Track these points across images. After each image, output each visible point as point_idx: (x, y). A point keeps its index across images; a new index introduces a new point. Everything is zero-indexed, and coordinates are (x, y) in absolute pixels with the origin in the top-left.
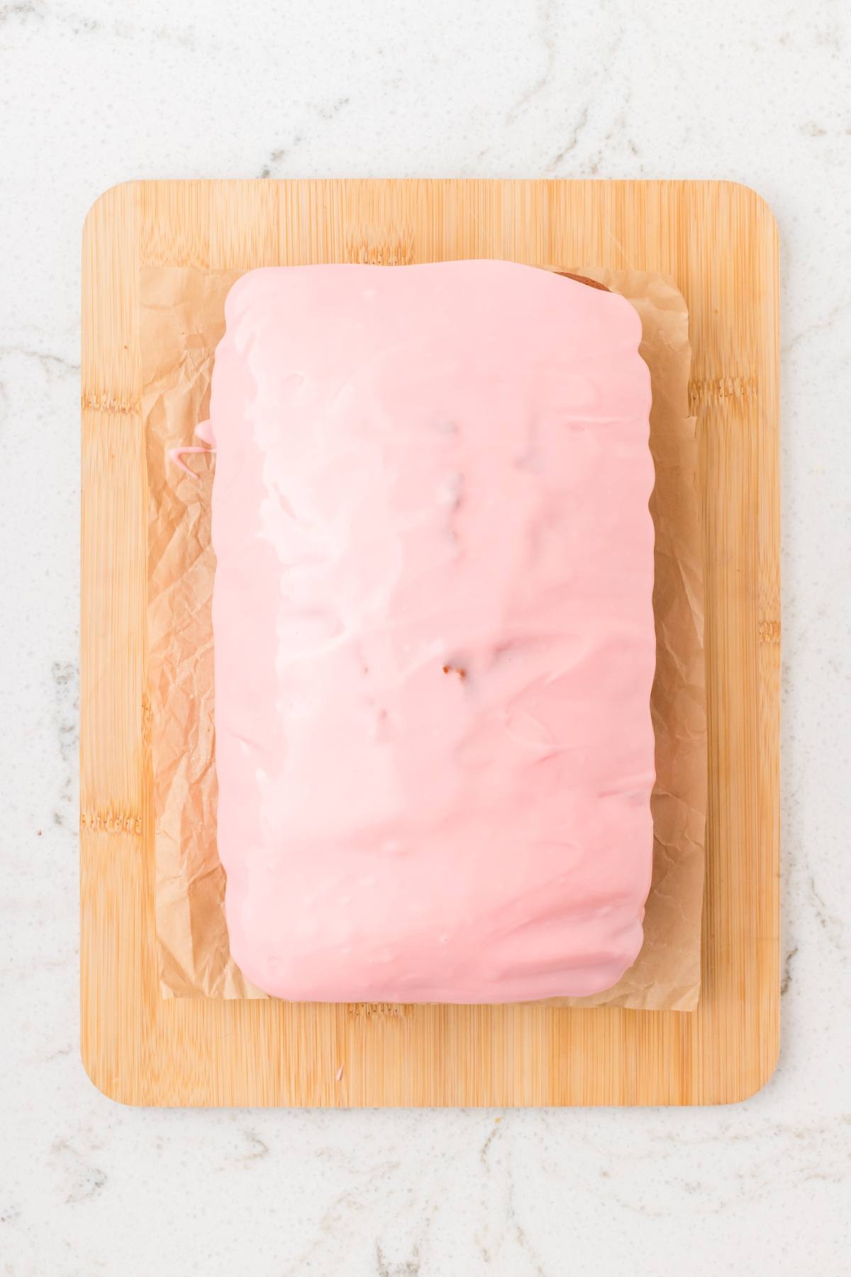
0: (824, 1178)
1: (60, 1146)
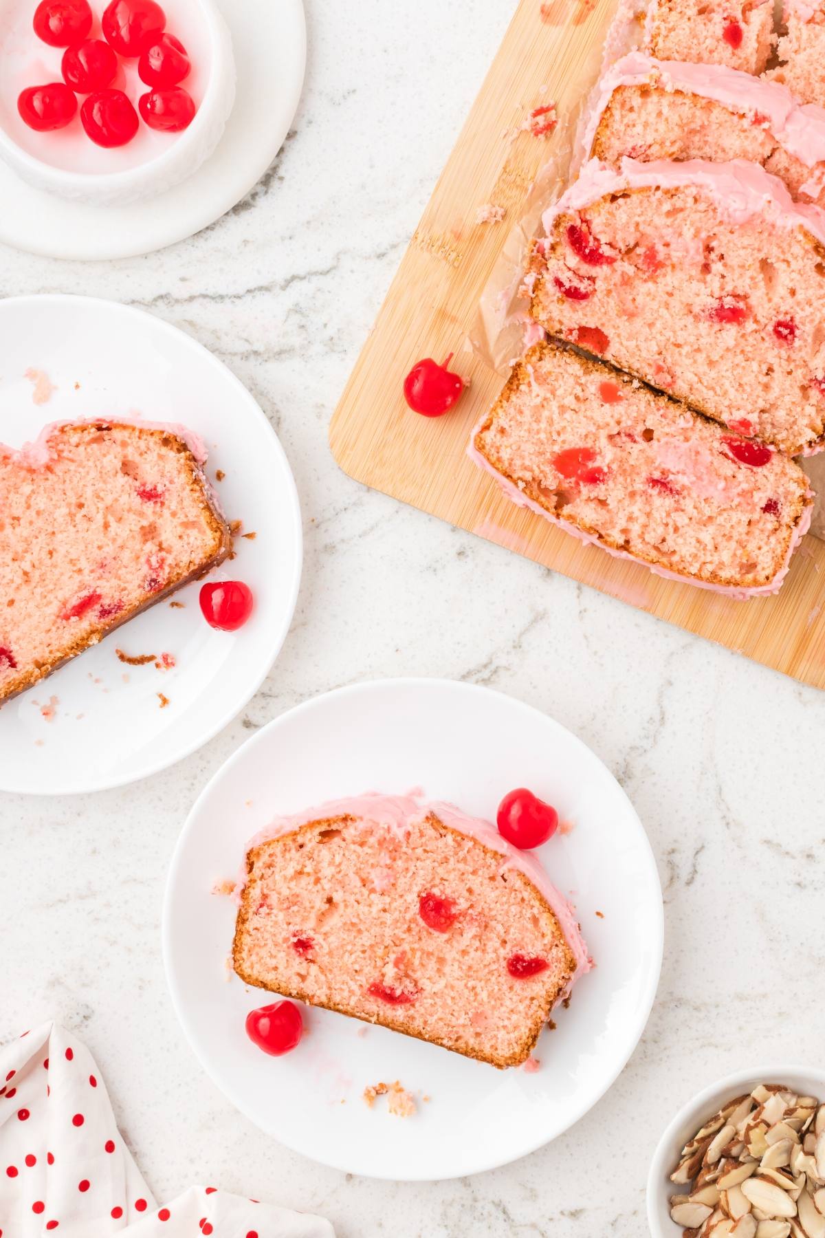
0: (716, 1047)
1: (55, 983)
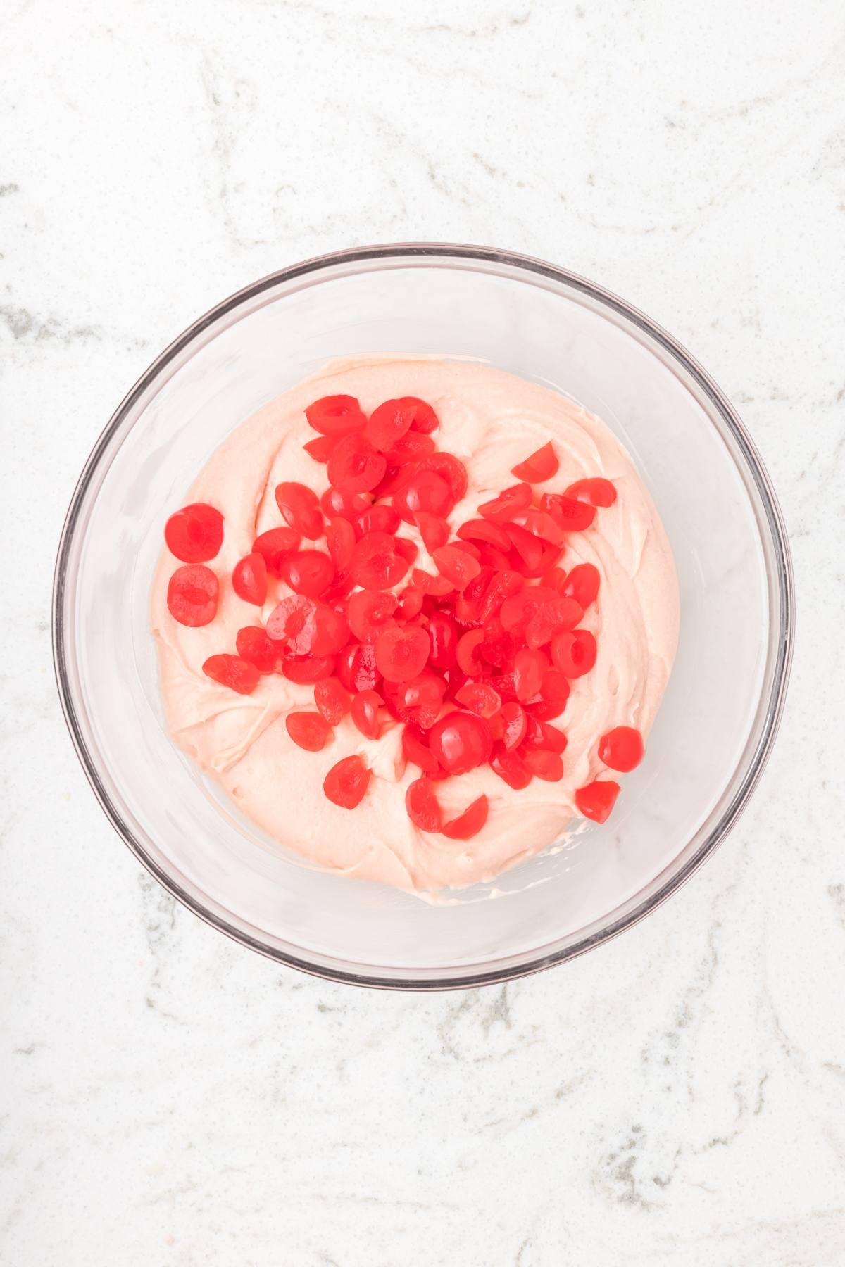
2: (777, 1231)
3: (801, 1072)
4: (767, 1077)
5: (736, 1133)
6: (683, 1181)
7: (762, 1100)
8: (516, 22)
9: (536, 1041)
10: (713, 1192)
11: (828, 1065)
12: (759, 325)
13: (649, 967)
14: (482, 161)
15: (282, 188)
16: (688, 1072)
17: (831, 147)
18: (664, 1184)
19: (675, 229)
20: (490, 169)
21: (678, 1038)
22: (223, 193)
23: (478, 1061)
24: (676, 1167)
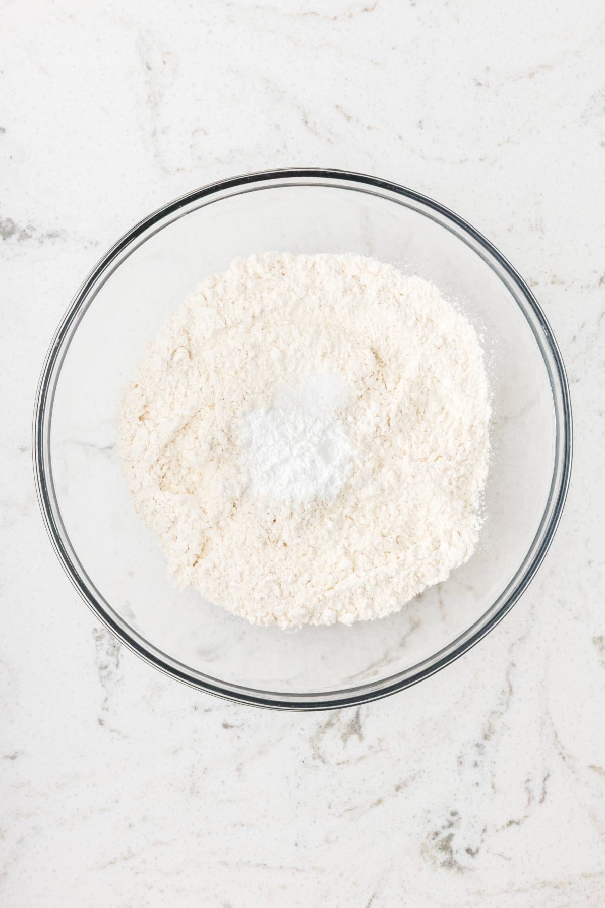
2: (556, 887)
3: (573, 772)
4: (548, 776)
5: (526, 816)
6: (487, 852)
7: (545, 793)
8: (366, 10)
9: (381, 750)
10: (510, 859)
11: (593, 767)
12: (542, 230)
13: (463, 696)
14: (342, 111)
15: (196, 131)
16: (491, 772)
17: (595, 101)
18: (475, 854)
19: (481, 160)
20: (347, 116)
21: (484, 747)
22: (154, 134)
23: (339, 764)
24: (483, 841)
